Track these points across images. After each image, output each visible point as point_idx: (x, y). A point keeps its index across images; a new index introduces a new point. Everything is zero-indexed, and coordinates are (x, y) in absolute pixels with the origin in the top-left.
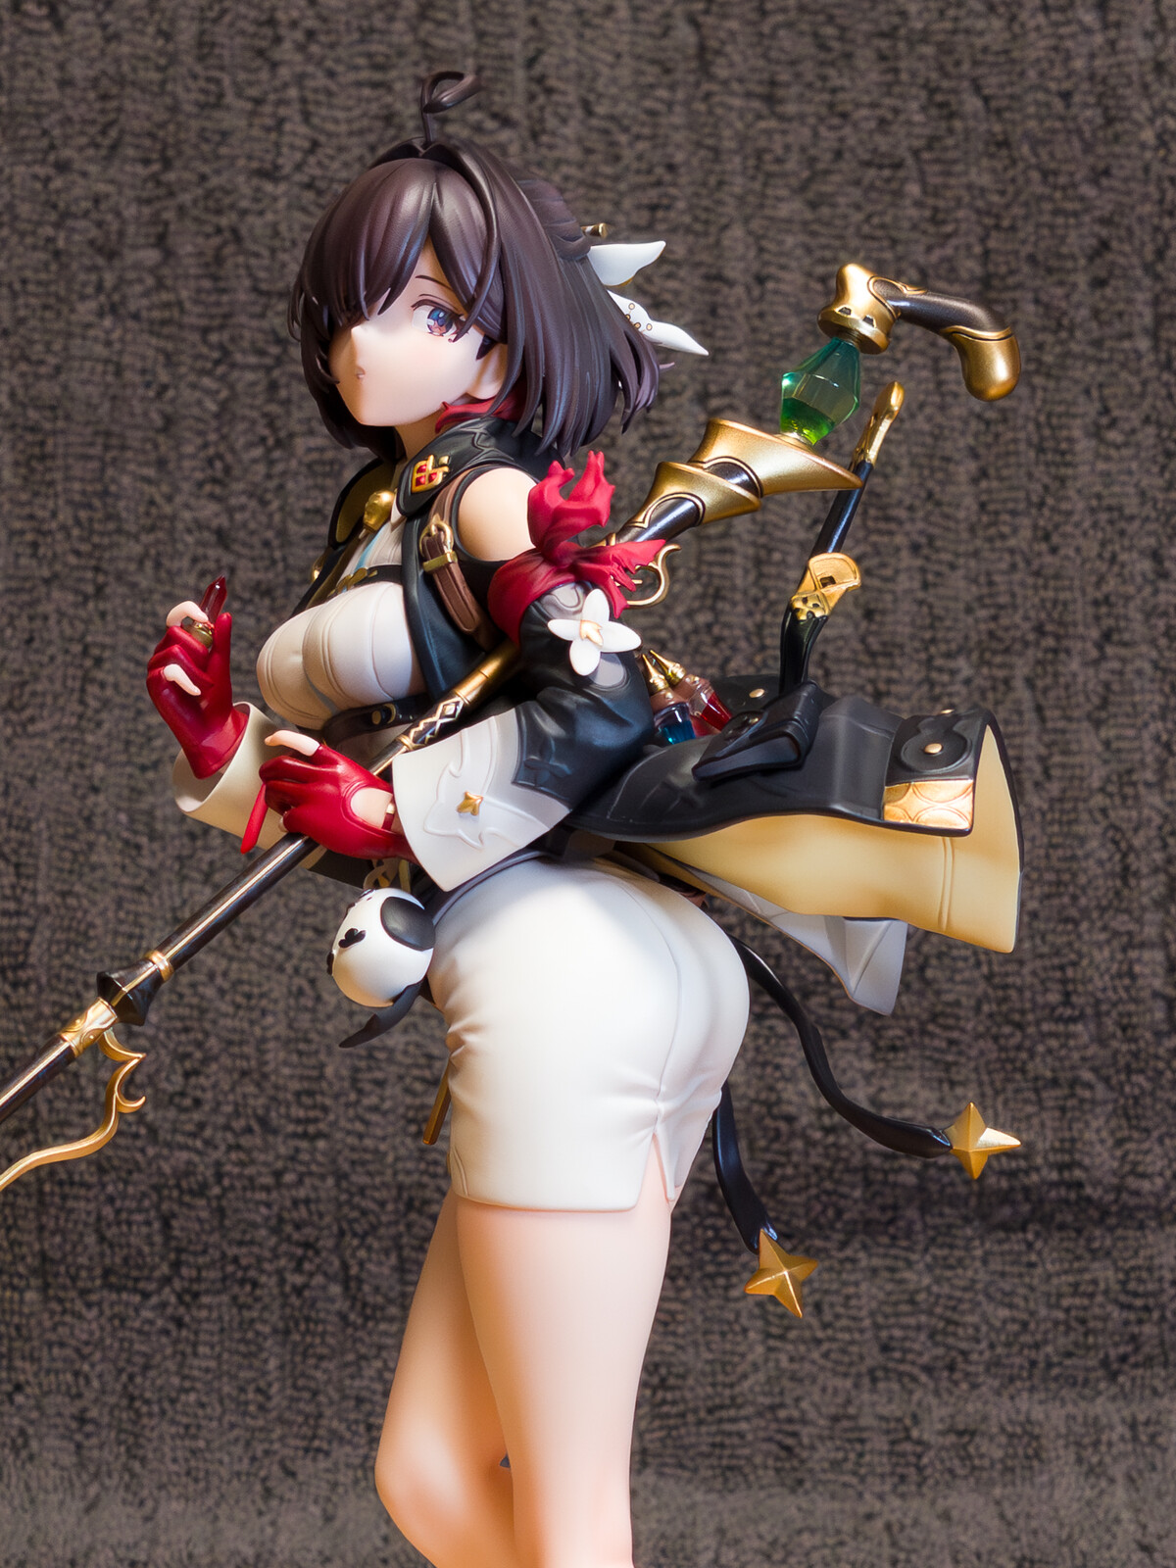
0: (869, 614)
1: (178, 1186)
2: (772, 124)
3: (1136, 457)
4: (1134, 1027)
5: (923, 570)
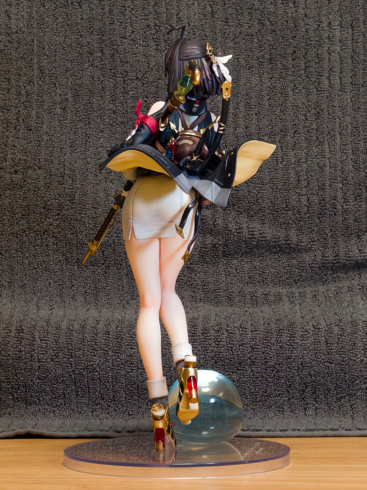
0: (246, 128)
1: (105, 244)
2: (227, 27)
3: (301, 95)
4: (301, 212)
5: (258, 119)
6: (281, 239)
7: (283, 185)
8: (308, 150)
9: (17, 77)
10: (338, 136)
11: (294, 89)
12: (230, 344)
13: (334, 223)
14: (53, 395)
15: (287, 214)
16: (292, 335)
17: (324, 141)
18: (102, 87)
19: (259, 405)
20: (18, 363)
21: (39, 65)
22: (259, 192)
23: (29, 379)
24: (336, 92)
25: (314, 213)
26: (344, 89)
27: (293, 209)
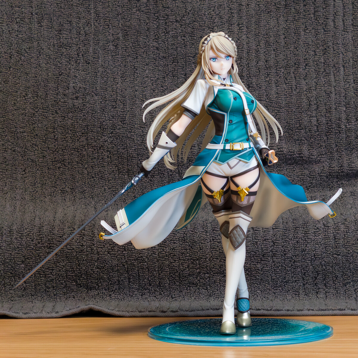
6: (295, 153)
7: (297, 109)
8: (317, 80)
9: (78, 20)
10: (342, 68)
11: (305, 30)
12: (255, 239)
13: (339, 140)
14: (110, 281)
15: (300, 132)
16: (305, 231)
17: (330, 72)
18: (147, 28)
19: (279, 289)
20: (80, 255)
21: (96, 10)
22: (277, 114)
23: (90, 268)
24: (339, 31)
25: (322, 131)
26: (347, 29)
27: (305, 128)
